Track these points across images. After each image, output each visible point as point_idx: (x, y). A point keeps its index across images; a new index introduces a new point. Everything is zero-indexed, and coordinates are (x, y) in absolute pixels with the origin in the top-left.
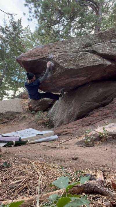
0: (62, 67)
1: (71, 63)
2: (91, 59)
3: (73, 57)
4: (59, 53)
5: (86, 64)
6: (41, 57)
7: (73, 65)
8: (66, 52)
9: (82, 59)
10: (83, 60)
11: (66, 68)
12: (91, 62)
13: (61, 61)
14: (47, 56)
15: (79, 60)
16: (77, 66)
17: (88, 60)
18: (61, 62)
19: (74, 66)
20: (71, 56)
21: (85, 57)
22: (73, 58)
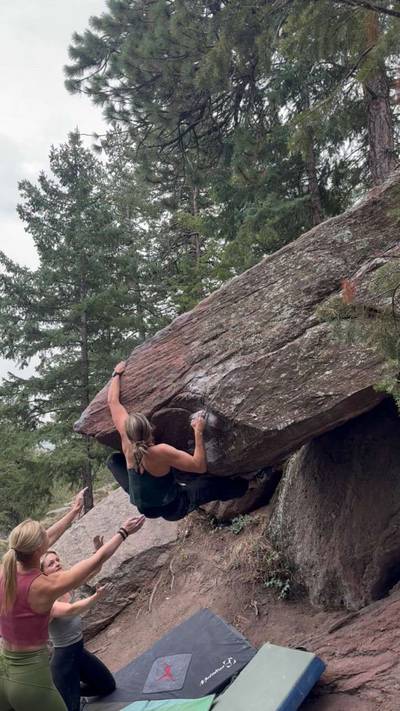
0: (246, 427)
1: (279, 401)
2: (358, 356)
3: (280, 371)
4: (221, 362)
5: (344, 385)
6: (161, 397)
7: (292, 406)
8: (245, 350)
9: (320, 367)
10: (325, 370)
11: (265, 428)
12: (362, 367)
13: (238, 401)
14: (180, 391)
15: (309, 374)
16: (306, 405)
17: (345, 364)
18: (238, 405)
19: (296, 412)
20: (269, 366)
21: (331, 352)
22: (283, 375)
